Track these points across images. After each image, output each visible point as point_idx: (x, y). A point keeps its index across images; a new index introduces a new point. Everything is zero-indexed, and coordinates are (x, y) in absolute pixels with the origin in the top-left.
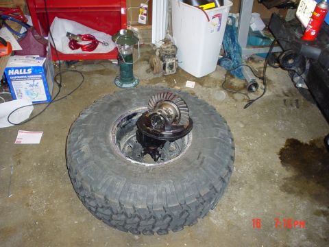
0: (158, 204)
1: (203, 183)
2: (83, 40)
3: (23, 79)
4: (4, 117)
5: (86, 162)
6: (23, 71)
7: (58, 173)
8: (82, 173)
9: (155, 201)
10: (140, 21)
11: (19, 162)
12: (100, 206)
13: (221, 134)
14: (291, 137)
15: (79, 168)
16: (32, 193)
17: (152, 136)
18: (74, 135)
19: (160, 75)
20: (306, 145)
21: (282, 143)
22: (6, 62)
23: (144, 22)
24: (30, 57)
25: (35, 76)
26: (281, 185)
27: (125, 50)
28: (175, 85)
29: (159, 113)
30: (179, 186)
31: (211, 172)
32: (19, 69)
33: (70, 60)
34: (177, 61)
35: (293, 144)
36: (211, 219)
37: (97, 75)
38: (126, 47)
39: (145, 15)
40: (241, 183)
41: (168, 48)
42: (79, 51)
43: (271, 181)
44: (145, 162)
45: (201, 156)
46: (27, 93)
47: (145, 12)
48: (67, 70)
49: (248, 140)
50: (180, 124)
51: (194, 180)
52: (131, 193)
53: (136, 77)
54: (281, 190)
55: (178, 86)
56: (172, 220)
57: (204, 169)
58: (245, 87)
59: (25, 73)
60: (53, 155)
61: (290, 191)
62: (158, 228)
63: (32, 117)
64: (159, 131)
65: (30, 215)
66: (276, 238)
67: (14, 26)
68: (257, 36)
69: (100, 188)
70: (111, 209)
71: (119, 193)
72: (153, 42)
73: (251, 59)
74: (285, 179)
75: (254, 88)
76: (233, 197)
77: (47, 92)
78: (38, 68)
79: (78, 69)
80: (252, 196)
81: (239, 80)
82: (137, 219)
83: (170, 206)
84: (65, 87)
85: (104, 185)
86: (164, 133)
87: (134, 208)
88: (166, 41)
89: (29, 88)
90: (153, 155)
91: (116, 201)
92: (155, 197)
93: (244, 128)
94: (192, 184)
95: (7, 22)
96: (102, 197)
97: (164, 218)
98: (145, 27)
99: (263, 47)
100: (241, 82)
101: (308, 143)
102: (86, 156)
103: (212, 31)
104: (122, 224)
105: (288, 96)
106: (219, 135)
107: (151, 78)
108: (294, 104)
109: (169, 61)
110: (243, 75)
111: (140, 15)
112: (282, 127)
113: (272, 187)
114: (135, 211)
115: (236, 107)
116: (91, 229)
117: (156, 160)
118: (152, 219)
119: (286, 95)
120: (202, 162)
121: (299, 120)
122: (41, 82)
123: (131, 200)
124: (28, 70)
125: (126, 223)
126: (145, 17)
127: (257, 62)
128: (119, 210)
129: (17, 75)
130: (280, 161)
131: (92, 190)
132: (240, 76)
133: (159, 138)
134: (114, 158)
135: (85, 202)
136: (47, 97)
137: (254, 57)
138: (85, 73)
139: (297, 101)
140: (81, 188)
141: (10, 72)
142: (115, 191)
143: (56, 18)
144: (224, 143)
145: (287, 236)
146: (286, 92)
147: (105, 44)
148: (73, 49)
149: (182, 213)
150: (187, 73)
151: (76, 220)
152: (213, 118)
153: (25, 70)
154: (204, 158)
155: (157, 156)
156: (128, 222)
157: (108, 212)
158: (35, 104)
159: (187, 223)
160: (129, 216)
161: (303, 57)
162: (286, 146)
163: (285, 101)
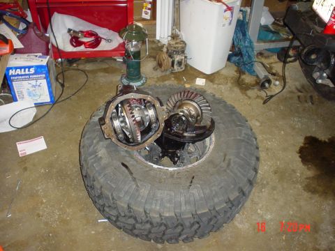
0: (186, 211)
1: (232, 186)
2: (85, 37)
3: (25, 80)
4: (5, 120)
5: (104, 168)
6: (25, 71)
7: (69, 180)
8: (101, 180)
9: (183, 208)
10: (144, 16)
11: (25, 169)
12: (123, 215)
13: (245, 134)
14: (309, 135)
15: (97, 175)
16: (42, 203)
17: (174, 138)
18: (88, 138)
19: (168, 73)
20: (325, 142)
21: (300, 141)
22: (7, 61)
23: (148, 17)
24: (32, 56)
25: (37, 76)
26: (304, 185)
27: (132, 47)
28: (185, 82)
29: (182, 114)
30: (207, 191)
31: (239, 174)
32: (21, 68)
33: (71, 59)
34: (186, 57)
35: (311, 142)
36: (236, 223)
37: (102, 74)
38: (134, 43)
39: (149, 9)
40: (262, 184)
41: (176, 43)
42: (82, 48)
43: (293, 181)
44: (163, 166)
45: (227, 157)
46: (29, 94)
47: (149, 6)
48: (69, 69)
49: (266, 139)
50: (202, 124)
51: (222, 185)
52: (157, 200)
53: (143, 75)
54: (304, 190)
55: (188, 83)
56: (200, 227)
57: (231, 171)
58: (257, 83)
59: (27, 72)
60: (61, 160)
61: (314, 191)
62: (185, 236)
63: (36, 120)
64: (181, 132)
65: (42, 226)
66: (304, 241)
67: (13, 22)
68: (266, 31)
69: (122, 196)
70: (135, 219)
71: (143, 201)
72: (158, 38)
73: (261, 54)
74: (307, 178)
75: (267, 85)
76: (256, 200)
77: (51, 93)
78: (41, 67)
79: (81, 67)
80: (276, 197)
81: (250, 76)
82: (163, 228)
83: (199, 212)
84: (68, 87)
85: (127, 193)
86: (186, 134)
87: (161, 216)
88: (174, 37)
89: (31, 89)
90: (172, 158)
91: (141, 210)
92: (183, 203)
93: (260, 126)
94: (221, 188)
95: (5, 17)
96: (126, 206)
97: (192, 225)
98: (150, 22)
99: (273, 41)
100: (252, 79)
101: (327, 140)
102: (104, 162)
103: (224, 25)
104: (146, 233)
105: (301, 92)
106: (243, 135)
107: (159, 76)
108: (309, 100)
109: (177, 58)
110: (254, 71)
111: (144, 10)
112: (300, 124)
113: (295, 188)
114: (162, 219)
115: (250, 105)
116: (110, 239)
117: (175, 163)
118: (180, 227)
119: (300, 91)
120: (229, 165)
121: (315, 117)
122: (44, 82)
123: (158, 208)
124: (31, 70)
125: (150, 232)
126: (149, 11)
127: (267, 57)
128: (144, 219)
129: (18, 75)
130: (300, 159)
131: (113, 199)
132: (252, 72)
133: (182, 140)
134: (135, 162)
135: (104, 210)
136: (51, 98)
137: (263, 52)
138: (89, 72)
139: (311, 97)
140: (100, 196)
141: (11, 72)
142: (139, 199)
143: (56, 13)
144: (248, 143)
145: (316, 239)
146: (299, 88)
147: (109, 41)
148: (75, 47)
149: (211, 220)
150: (196, 70)
151: (93, 230)
152: (234, 116)
153: (27, 70)
154: (230, 159)
155: (176, 159)
156: (152, 231)
157: (131, 221)
158: (38, 105)
159: (215, 229)
160: (155, 225)
161: (327, 52)
162: (305, 144)
163: (299, 97)
